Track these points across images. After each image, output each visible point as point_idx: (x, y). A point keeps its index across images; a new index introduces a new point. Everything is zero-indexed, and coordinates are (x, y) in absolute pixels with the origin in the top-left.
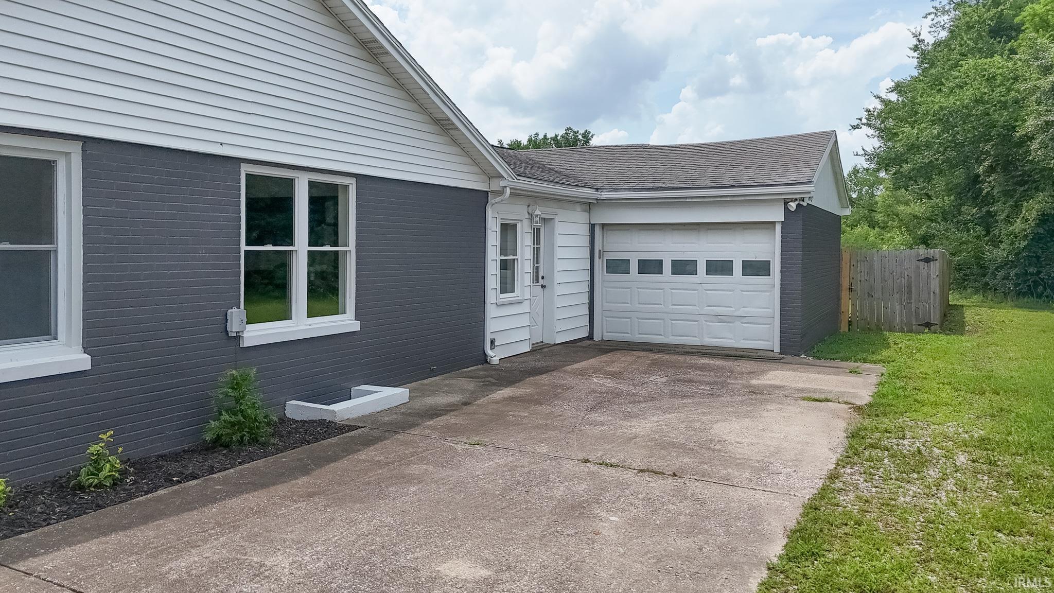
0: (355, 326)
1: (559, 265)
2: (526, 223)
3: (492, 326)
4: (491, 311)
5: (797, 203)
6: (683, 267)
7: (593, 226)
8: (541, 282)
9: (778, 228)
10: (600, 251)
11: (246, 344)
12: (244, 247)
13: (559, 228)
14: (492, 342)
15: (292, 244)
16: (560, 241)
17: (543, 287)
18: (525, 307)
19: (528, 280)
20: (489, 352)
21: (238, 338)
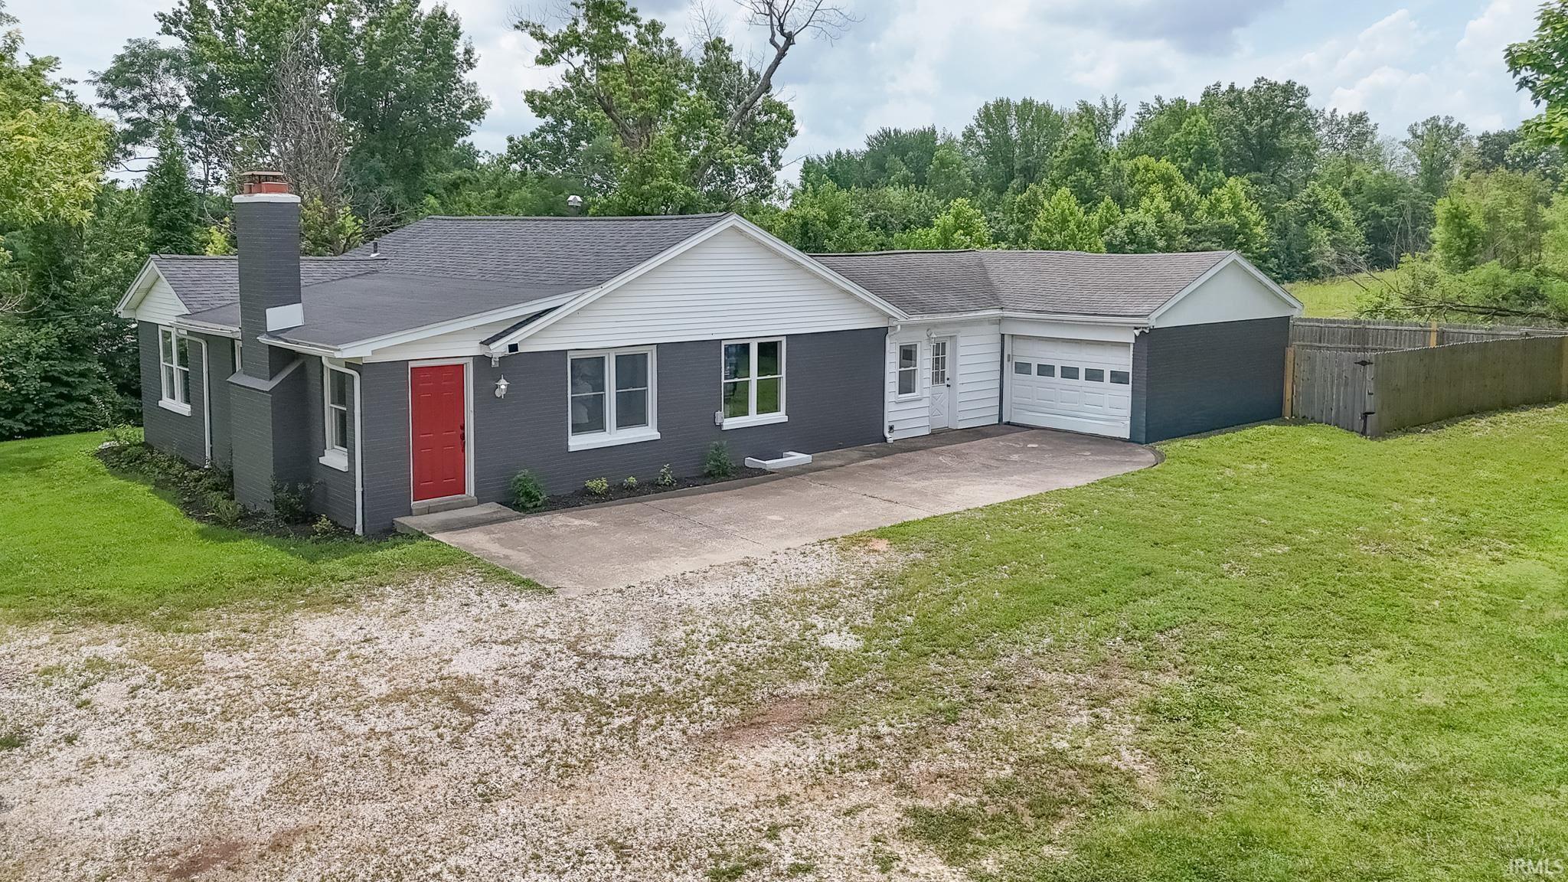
0: (786, 419)
1: (960, 370)
2: (925, 343)
3: (889, 419)
4: (889, 407)
5: (1140, 330)
6: (1070, 373)
7: (1003, 335)
8: (947, 382)
9: (1132, 346)
10: (1009, 355)
11: (724, 428)
12: (723, 381)
13: (962, 341)
14: (891, 428)
15: (748, 377)
16: (961, 351)
17: (948, 386)
18: (925, 403)
19: (928, 383)
20: (887, 435)
21: (721, 426)
